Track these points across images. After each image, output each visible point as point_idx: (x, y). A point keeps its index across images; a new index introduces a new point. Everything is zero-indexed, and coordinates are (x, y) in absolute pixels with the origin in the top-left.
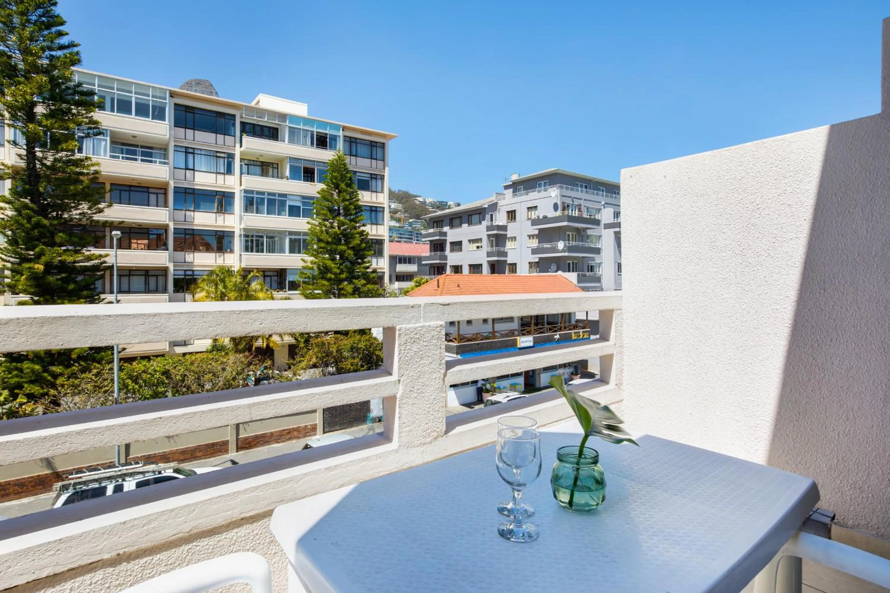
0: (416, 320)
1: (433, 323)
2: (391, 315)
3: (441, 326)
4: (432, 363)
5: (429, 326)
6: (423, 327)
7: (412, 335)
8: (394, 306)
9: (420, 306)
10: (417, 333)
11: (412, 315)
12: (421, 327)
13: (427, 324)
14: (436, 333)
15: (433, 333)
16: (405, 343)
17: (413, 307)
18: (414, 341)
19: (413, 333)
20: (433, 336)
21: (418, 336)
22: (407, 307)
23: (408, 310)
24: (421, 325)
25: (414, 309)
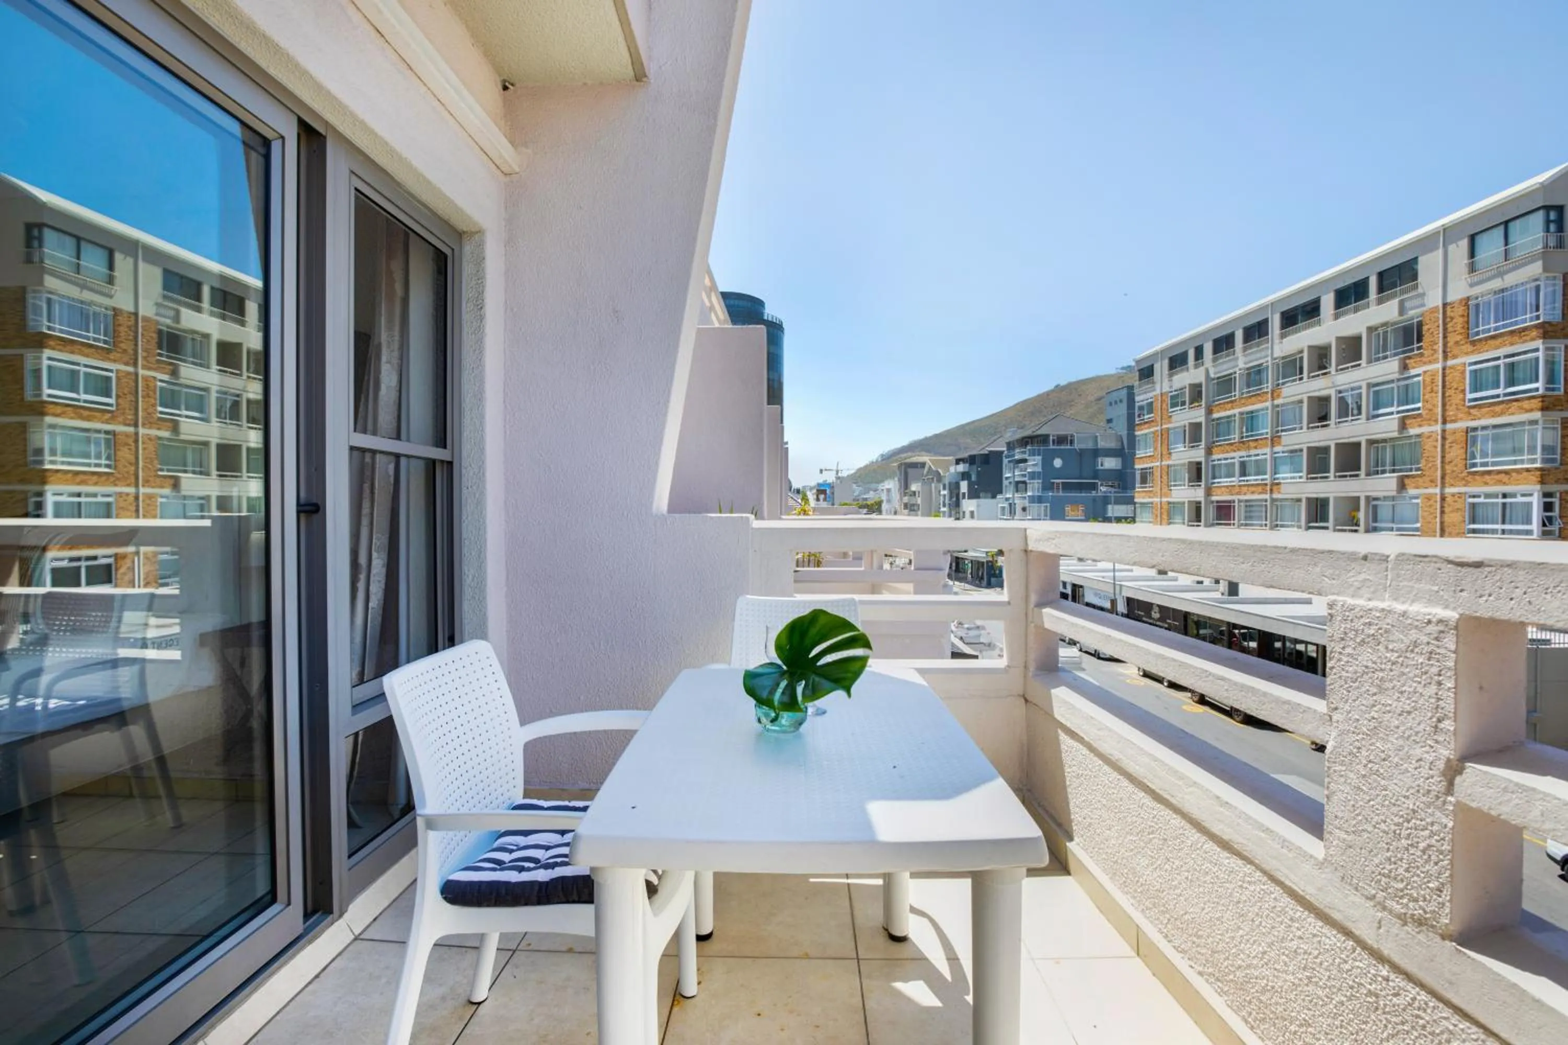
0: (1374, 592)
1: (1418, 609)
2: (1318, 569)
3: (1440, 621)
4: (1409, 713)
5: (1404, 614)
6: (1387, 612)
7: (1358, 624)
8: (1323, 552)
9: (1385, 559)
10: (1370, 624)
11: (1362, 577)
12: (1383, 610)
13: (1400, 607)
14: (1425, 639)
15: (1414, 635)
16: (1343, 639)
17: (1365, 558)
18: (1363, 641)
19: (1362, 620)
20: (1416, 644)
21: (1372, 632)
22: (1351, 557)
23: (1353, 565)
24: (1381, 605)
25: (1367, 564)
